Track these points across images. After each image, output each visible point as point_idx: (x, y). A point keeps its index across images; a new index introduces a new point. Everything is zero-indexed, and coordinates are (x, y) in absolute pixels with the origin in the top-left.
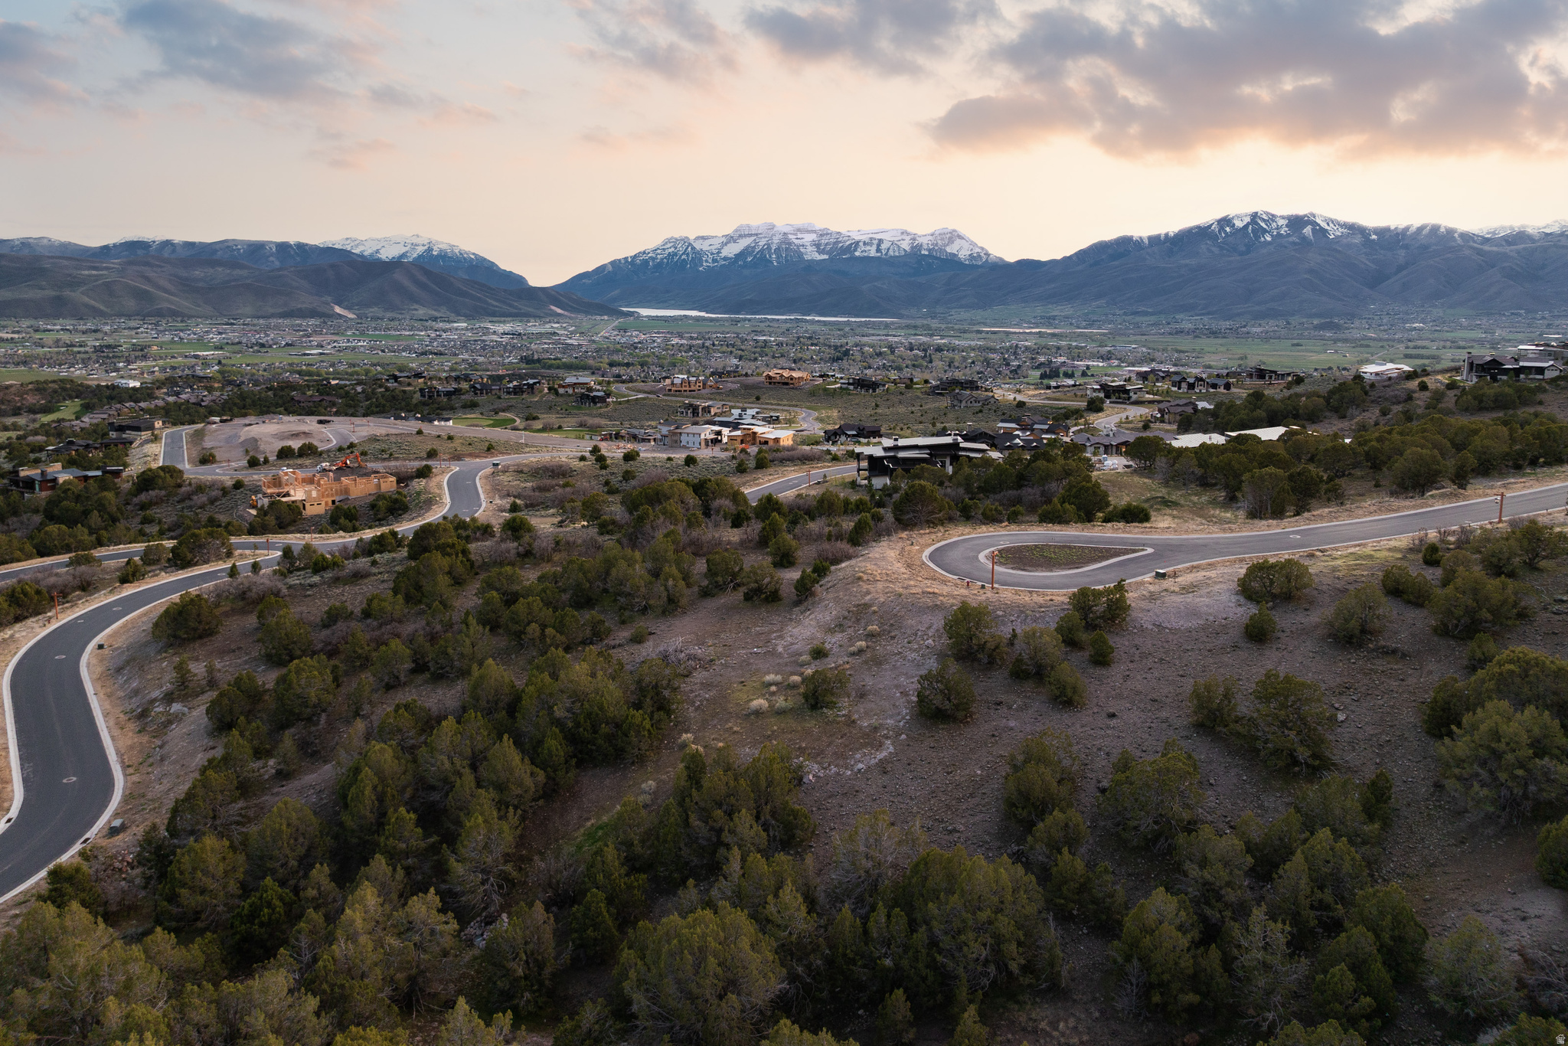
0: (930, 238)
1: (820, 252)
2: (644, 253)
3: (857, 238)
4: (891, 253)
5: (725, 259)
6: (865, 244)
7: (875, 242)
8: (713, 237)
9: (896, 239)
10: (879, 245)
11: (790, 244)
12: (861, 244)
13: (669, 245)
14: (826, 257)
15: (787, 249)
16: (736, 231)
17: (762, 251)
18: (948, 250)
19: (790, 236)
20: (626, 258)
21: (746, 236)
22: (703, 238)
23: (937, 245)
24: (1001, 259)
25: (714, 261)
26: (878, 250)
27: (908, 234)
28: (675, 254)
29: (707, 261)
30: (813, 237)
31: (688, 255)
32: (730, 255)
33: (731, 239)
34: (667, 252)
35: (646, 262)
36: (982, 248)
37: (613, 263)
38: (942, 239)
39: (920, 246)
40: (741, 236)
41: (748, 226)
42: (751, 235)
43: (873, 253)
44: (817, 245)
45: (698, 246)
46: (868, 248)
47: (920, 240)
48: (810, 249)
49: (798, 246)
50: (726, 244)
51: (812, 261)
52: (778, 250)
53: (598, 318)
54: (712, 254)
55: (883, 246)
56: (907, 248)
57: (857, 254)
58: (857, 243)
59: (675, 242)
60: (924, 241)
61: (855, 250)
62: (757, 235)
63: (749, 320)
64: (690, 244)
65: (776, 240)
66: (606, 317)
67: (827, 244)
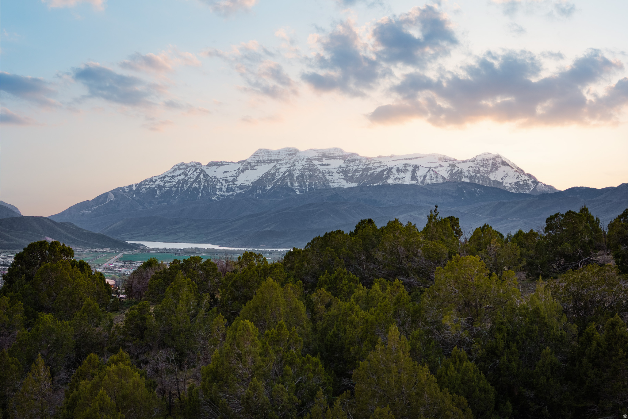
0: (471, 164)
1: (347, 180)
2: (151, 180)
3: (390, 164)
4: (428, 181)
5: (241, 187)
6: (398, 170)
7: (410, 169)
8: (228, 163)
9: (433, 165)
10: (414, 172)
11: (314, 170)
12: (394, 171)
13: (179, 172)
14: (354, 185)
15: (311, 176)
16: (254, 156)
17: (283, 178)
18: (492, 177)
19: (315, 163)
20: (130, 187)
21: (264, 162)
22: (217, 164)
23: (478, 172)
24: (551, 187)
25: (229, 189)
26: (414, 177)
27: (446, 160)
28: (186, 182)
29: (221, 190)
30: (341, 163)
31: (199, 182)
32: (247, 184)
33: (247, 166)
34: (176, 179)
35: (152, 191)
36: (529, 176)
37: (115, 192)
38: (485, 166)
39: (460, 173)
40: (259, 162)
41: (268, 152)
42: (270, 161)
43: (407, 180)
44: (345, 172)
45: (211, 173)
46: (402, 175)
47: (461, 167)
48: (337, 176)
49: (323, 173)
50: (243, 171)
51: (340, 189)
52: (301, 177)
53: (100, 250)
54: (227, 182)
55: (420, 173)
56: (446, 175)
57: (390, 182)
58: (390, 170)
59: (184, 168)
60: (464, 168)
61: (388, 177)
62: (277, 161)
63: (270, 253)
64: (202, 171)
65: (299, 166)
66: (108, 250)
67: (356, 171)
